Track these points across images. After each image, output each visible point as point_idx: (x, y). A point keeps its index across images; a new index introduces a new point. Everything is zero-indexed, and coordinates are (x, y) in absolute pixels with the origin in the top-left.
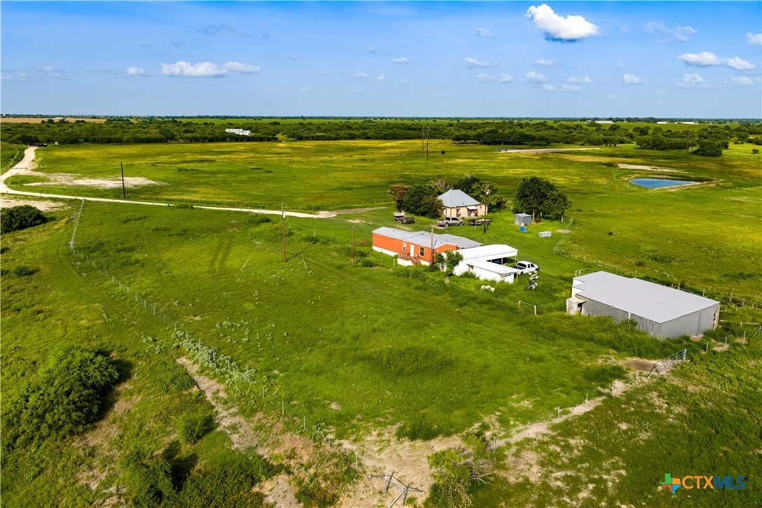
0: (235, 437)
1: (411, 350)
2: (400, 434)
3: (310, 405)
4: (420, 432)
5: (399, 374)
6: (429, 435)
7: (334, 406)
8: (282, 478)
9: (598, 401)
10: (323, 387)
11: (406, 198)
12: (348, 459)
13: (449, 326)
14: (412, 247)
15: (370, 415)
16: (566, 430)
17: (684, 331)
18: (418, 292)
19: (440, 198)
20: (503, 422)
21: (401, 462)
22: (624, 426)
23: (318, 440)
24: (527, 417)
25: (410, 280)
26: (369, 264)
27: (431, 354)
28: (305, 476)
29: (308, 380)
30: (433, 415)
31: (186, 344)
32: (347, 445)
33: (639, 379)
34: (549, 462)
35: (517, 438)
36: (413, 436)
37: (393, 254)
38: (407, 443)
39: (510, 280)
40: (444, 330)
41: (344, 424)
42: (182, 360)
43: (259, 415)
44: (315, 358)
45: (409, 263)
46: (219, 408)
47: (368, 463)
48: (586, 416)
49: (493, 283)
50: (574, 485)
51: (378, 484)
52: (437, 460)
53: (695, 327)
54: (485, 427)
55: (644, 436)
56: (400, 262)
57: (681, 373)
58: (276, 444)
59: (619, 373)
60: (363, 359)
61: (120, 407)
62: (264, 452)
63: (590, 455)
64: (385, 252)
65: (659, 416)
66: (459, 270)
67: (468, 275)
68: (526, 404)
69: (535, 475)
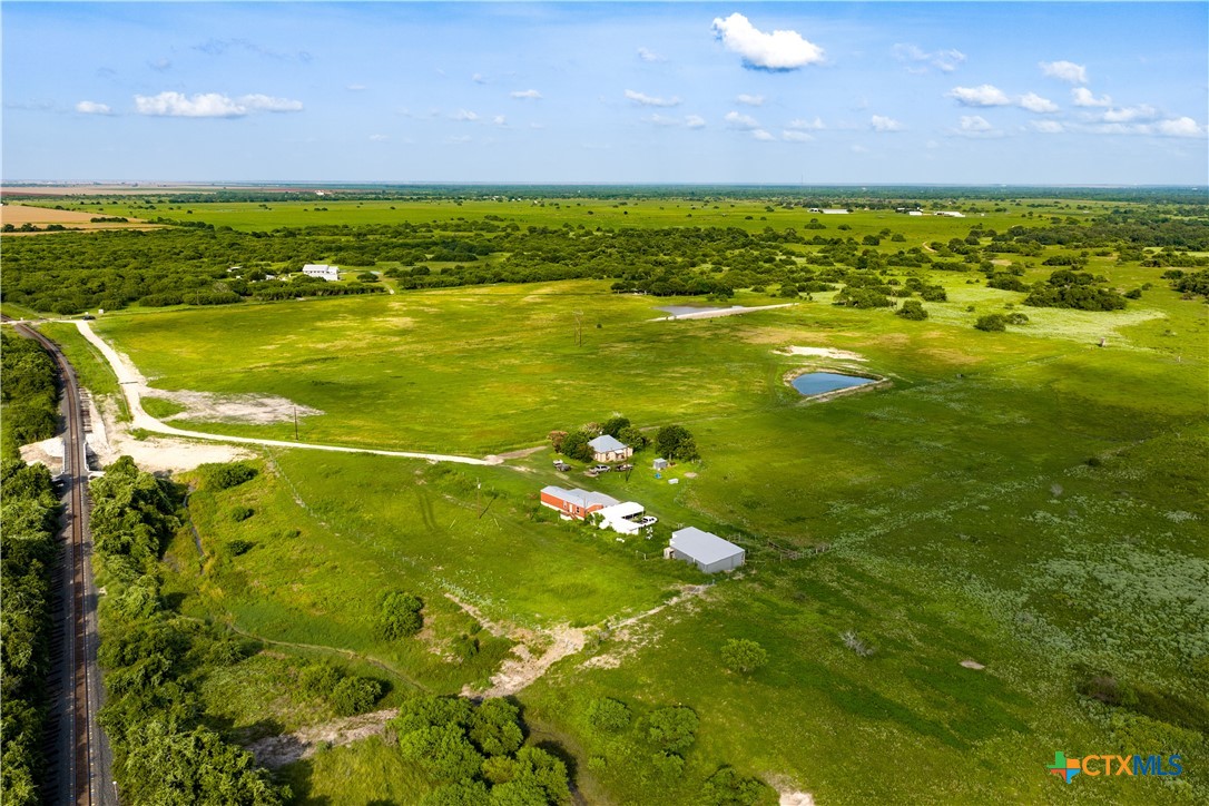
0: (493, 632)
1: (574, 585)
2: (570, 626)
3: (526, 616)
4: (579, 624)
5: (568, 598)
6: (583, 626)
7: (537, 615)
8: (521, 646)
9: (662, 608)
10: (530, 606)
11: (562, 445)
12: (549, 637)
13: (595, 569)
14: (571, 506)
15: (555, 619)
16: (644, 621)
17: (721, 568)
18: (576, 544)
19: (591, 443)
20: (617, 619)
21: (572, 637)
22: (670, 618)
23: (534, 631)
24: (628, 616)
25: (571, 534)
26: (541, 520)
27: (584, 586)
28: (532, 644)
29: (521, 603)
30: (585, 617)
31: (446, 585)
32: (547, 631)
33: (686, 596)
34: (634, 633)
35: (622, 625)
36: (576, 627)
37: (557, 509)
38: (574, 629)
39: (636, 532)
40: (592, 572)
41: (544, 622)
42: (447, 595)
43: (501, 621)
44: (522, 592)
45: (569, 518)
46: (479, 619)
47: (557, 638)
48: (655, 614)
49: (624, 536)
50: (641, 640)
51: (563, 645)
52: (587, 633)
53: (730, 565)
54: (609, 621)
55: (677, 621)
56: (563, 517)
57: (707, 593)
58: (514, 633)
59: (677, 593)
60: (548, 591)
61: (427, 621)
62: (510, 637)
63: (651, 630)
64: (551, 506)
65: (688, 613)
66: (603, 526)
67: (609, 529)
68: (629, 610)
69: (626, 638)
